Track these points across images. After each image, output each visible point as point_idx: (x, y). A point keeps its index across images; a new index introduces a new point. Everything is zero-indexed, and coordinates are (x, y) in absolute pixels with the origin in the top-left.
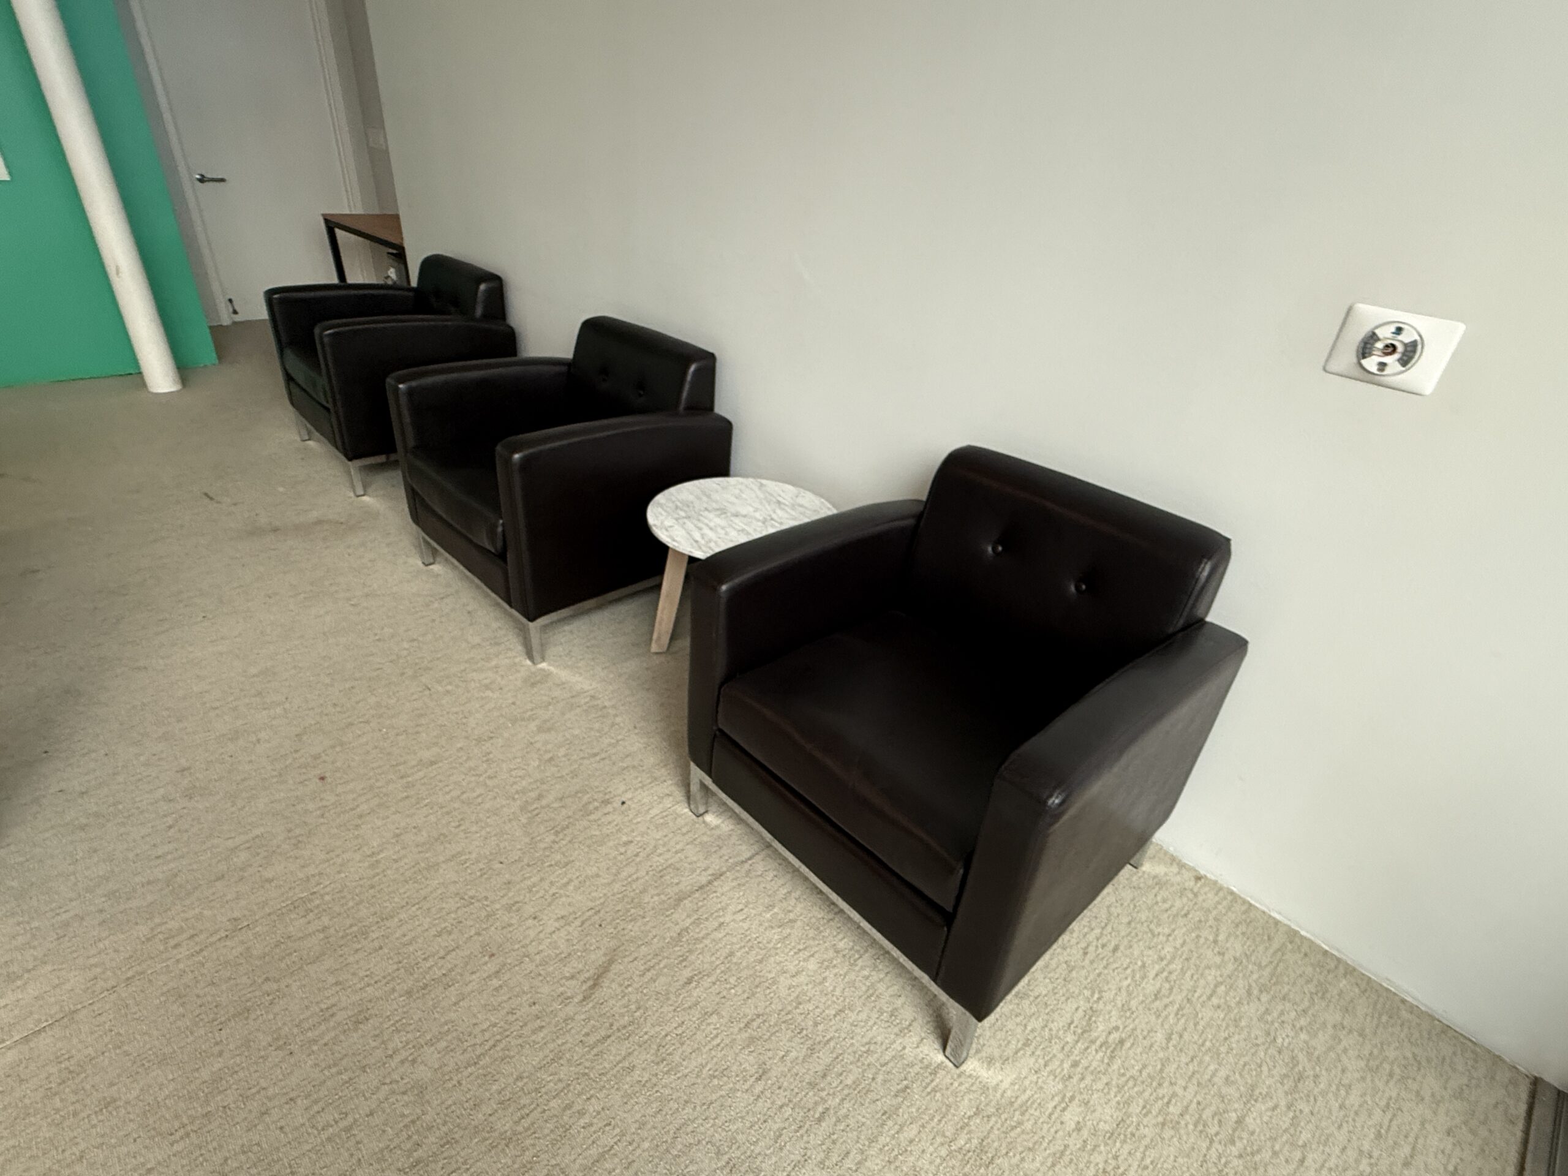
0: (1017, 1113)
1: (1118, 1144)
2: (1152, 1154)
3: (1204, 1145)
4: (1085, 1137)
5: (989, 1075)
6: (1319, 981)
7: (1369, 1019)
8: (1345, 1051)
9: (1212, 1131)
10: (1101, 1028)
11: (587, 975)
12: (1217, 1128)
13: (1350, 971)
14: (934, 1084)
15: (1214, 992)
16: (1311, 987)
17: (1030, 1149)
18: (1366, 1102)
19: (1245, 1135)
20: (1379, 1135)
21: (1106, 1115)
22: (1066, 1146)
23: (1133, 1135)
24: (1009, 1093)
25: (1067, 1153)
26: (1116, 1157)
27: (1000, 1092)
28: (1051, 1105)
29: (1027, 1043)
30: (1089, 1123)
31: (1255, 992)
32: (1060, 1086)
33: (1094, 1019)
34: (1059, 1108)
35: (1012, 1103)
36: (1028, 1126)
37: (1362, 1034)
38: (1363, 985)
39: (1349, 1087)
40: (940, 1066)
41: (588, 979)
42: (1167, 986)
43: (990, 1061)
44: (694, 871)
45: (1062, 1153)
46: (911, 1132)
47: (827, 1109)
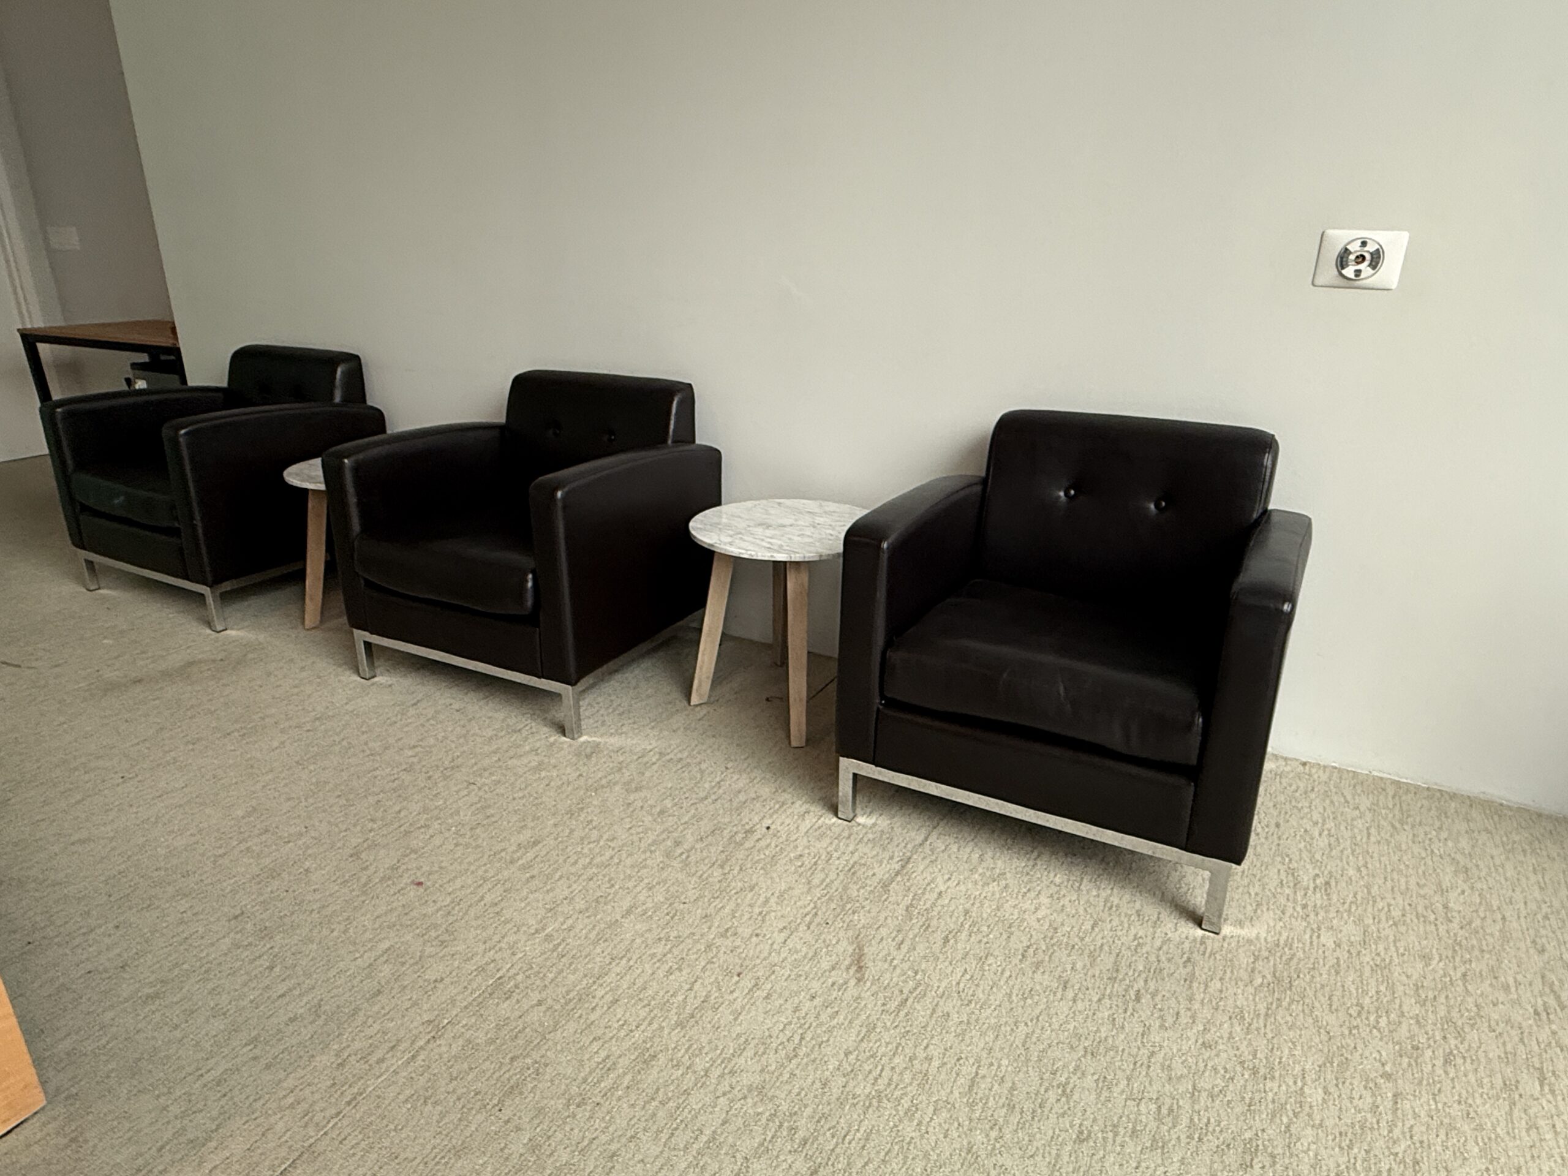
0: (1286, 949)
1: (1373, 947)
2: (1401, 945)
3: (1433, 927)
4: (1347, 948)
5: (1247, 932)
6: (1436, 807)
7: (1486, 821)
8: (1484, 844)
9: (1432, 917)
10: (1306, 879)
11: (847, 963)
12: (1434, 916)
13: (1453, 796)
14: (1209, 950)
15: (1369, 835)
16: (1433, 812)
17: (1314, 969)
18: (1519, 871)
19: (1455, 914)
20: (1541, 888)
21: (1351, 931)
22: (1338, 958)
23: (1379, 938)
24: (1269, 939)
25: (1342, 962)
26: (1378, 954)
27: (1262, 941)
28: (1307, 936)
29: (1259, 905)
30: (1344, 939)
31: (1398, 825)
32: (1304, 924)
33: (1296, 874)
34: (1314, 938)
35: (1278, 945)
36: (1300, 954)
37: (1487, 830)
38: (1468, 802)
39: (1503, 866)
40: (1203, 937)
41: (851, 965)
42: (1332, 839)
43: (1240, 923)
44: (881, 862)
45: (1338, 964)
46: (1216, 985)
47: (1139, 991)
